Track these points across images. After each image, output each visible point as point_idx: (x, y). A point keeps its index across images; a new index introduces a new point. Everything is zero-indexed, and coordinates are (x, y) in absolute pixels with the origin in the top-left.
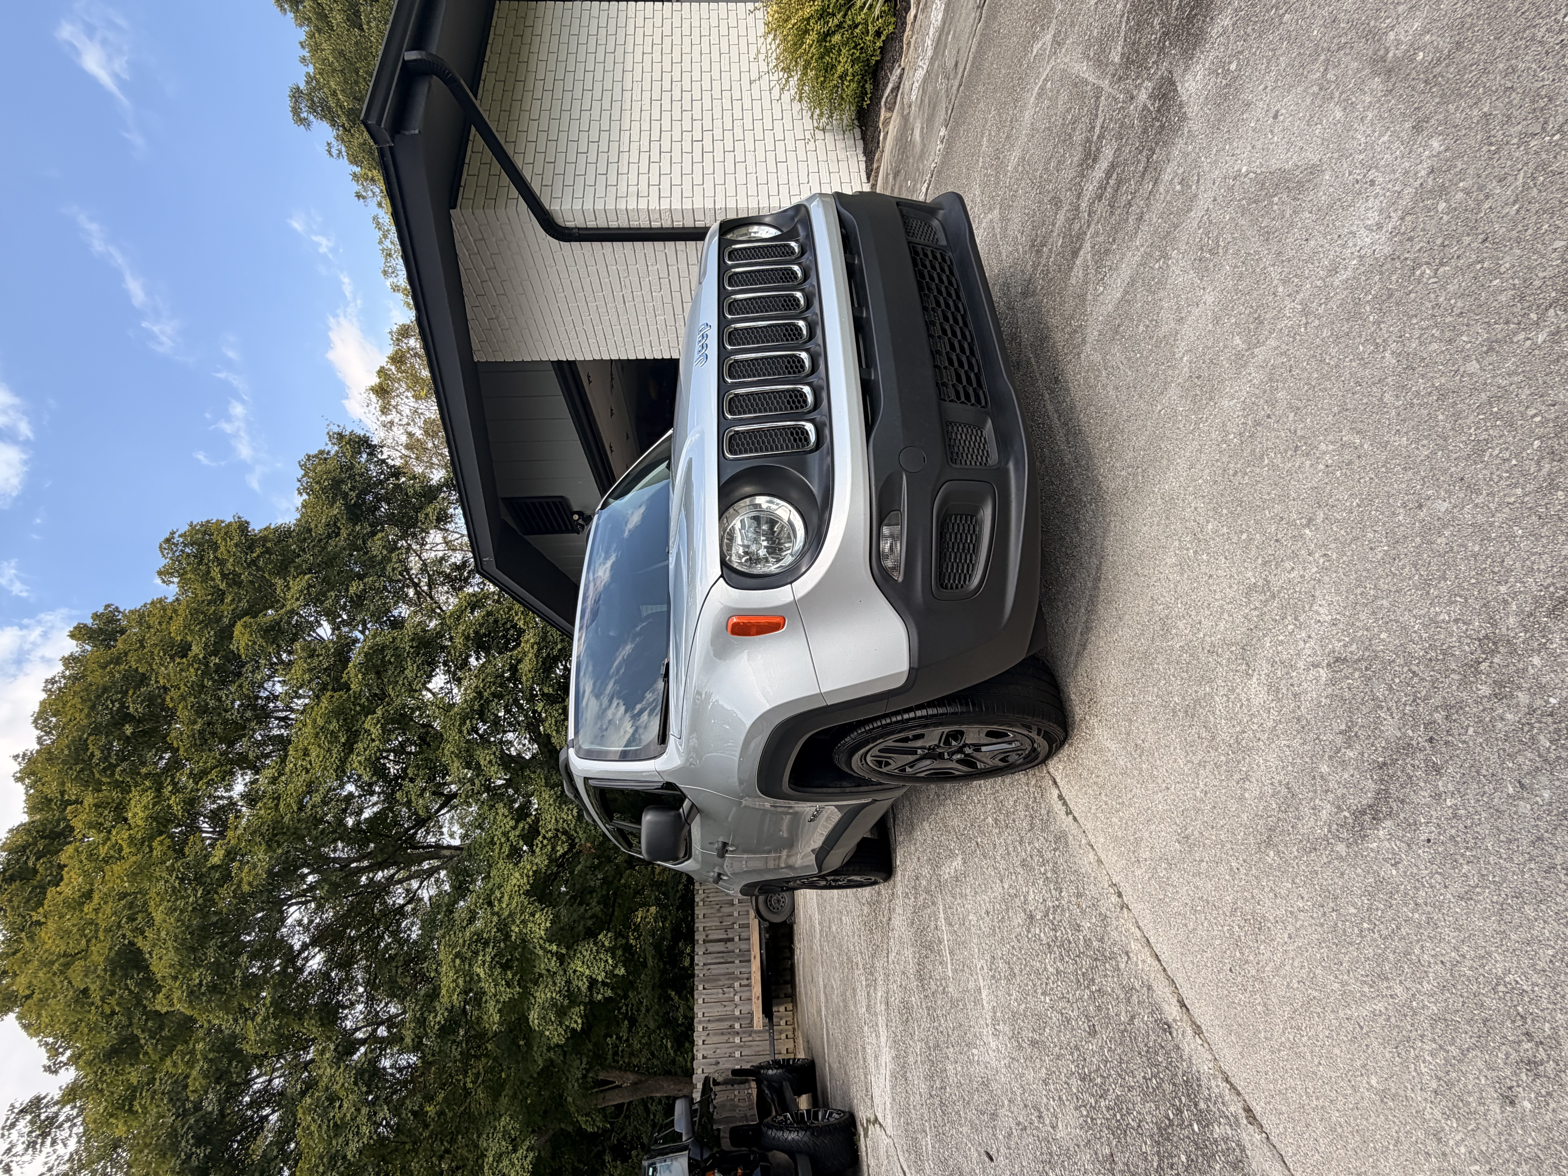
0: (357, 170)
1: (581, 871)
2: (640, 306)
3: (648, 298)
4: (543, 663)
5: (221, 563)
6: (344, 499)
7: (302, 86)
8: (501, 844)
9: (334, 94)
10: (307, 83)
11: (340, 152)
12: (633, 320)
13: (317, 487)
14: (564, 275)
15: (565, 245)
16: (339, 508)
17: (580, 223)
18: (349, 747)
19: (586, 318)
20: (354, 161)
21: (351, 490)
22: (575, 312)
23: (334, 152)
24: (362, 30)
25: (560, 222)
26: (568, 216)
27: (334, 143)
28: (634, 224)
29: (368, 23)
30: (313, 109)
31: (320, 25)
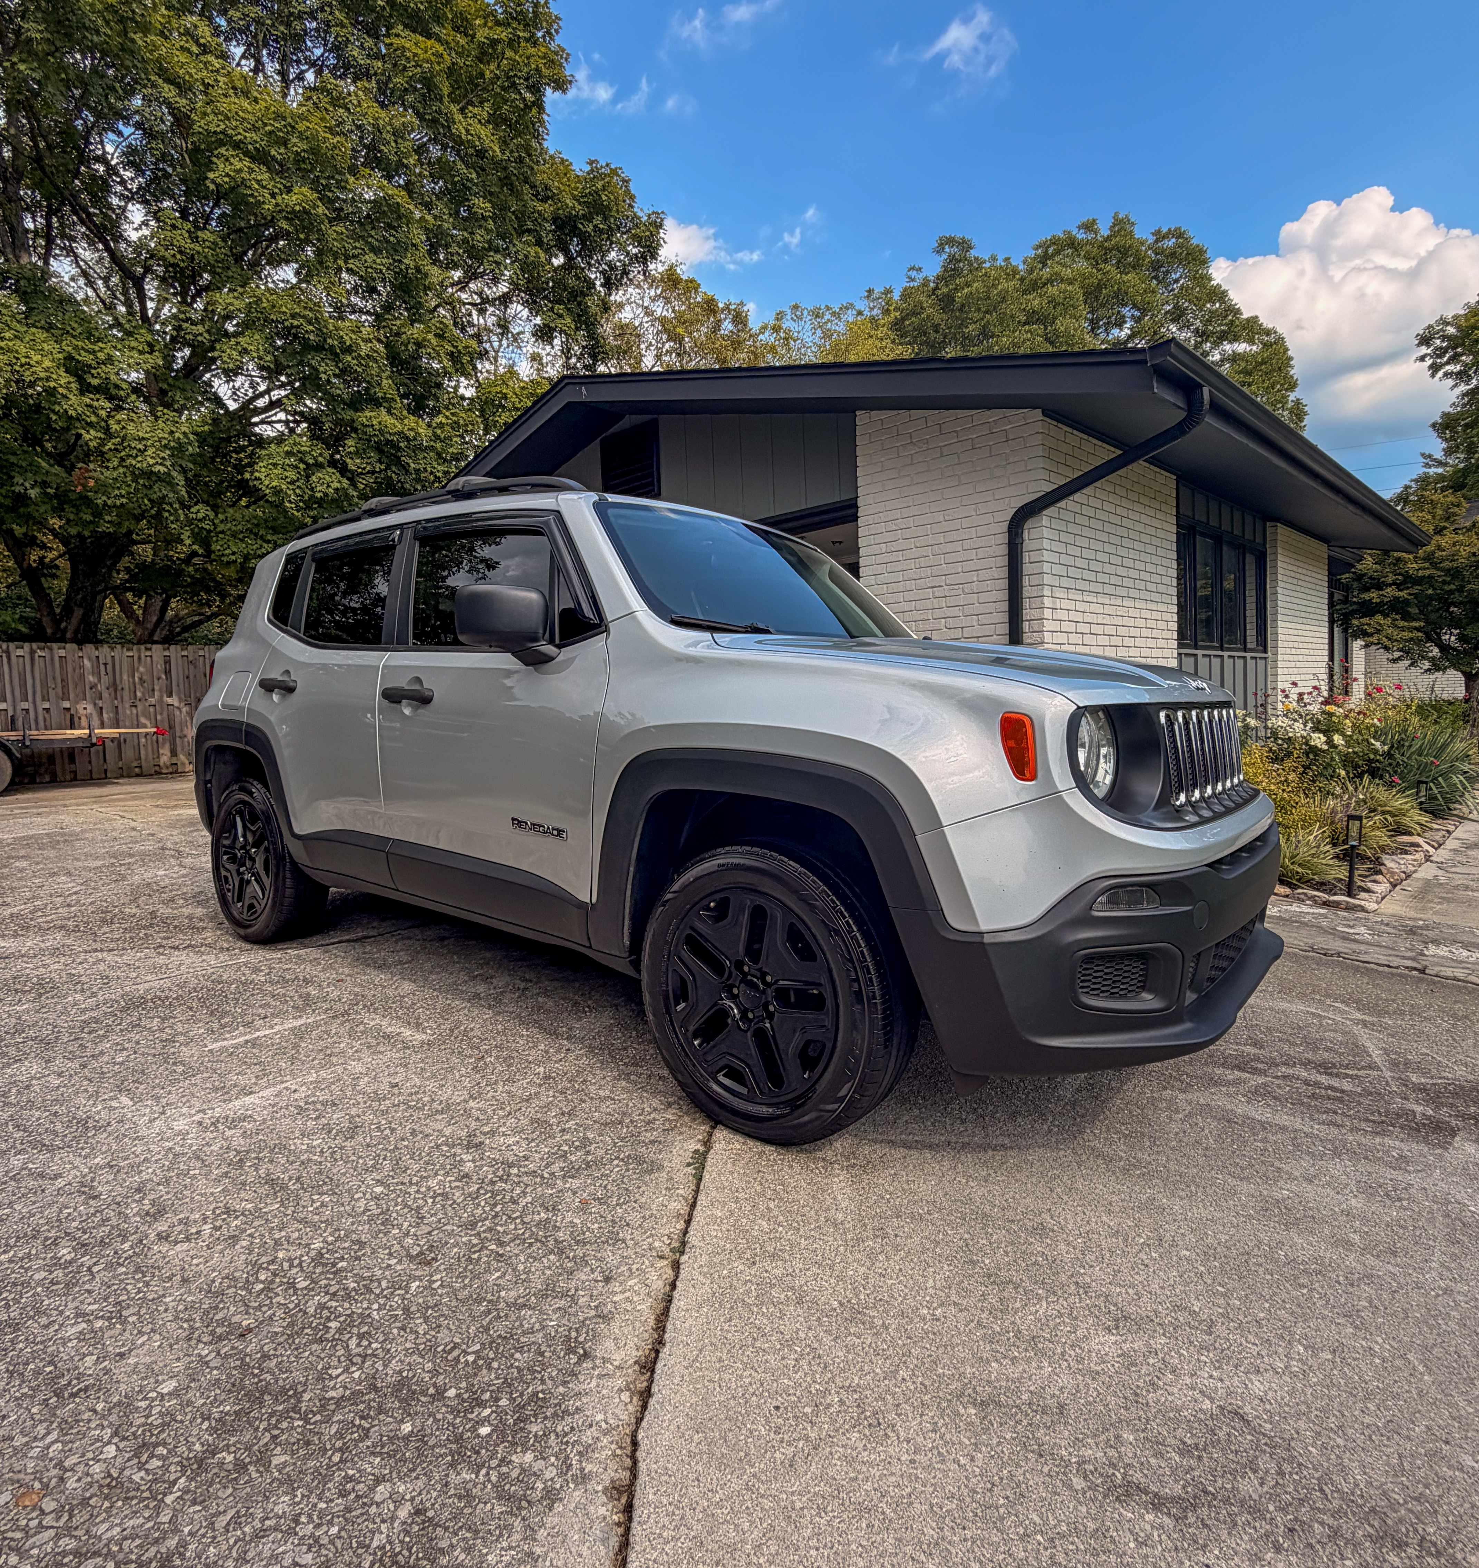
0: (896, 296)
1: (39, 467)
2: (928, 604)
3: (938, 613)
4: (388, 442)
5: (513, 43)
6: (584, 216)
7: (973, 253)
8: (93, 352)
9: (968, 285)
10: (976, 259)
11: (913, 280)
12: (909, 596)
13: (599, 185)
14: (966, 523)
15: (1005, 527)
16: (573, 208)
17: (1028, 545)
18: (260, 157)
19: (912, 543)
20: (906, 294)
21: (595, 226)
22: (920, 531)
23: (913, 274)
24: (1025, 324)
25: (1029, 524)
26: (1034, 534)
27: (922, 276)
28: (1026, 603)
29: (1029, 331)
30: (952, 259)
31: (1027, 282)
